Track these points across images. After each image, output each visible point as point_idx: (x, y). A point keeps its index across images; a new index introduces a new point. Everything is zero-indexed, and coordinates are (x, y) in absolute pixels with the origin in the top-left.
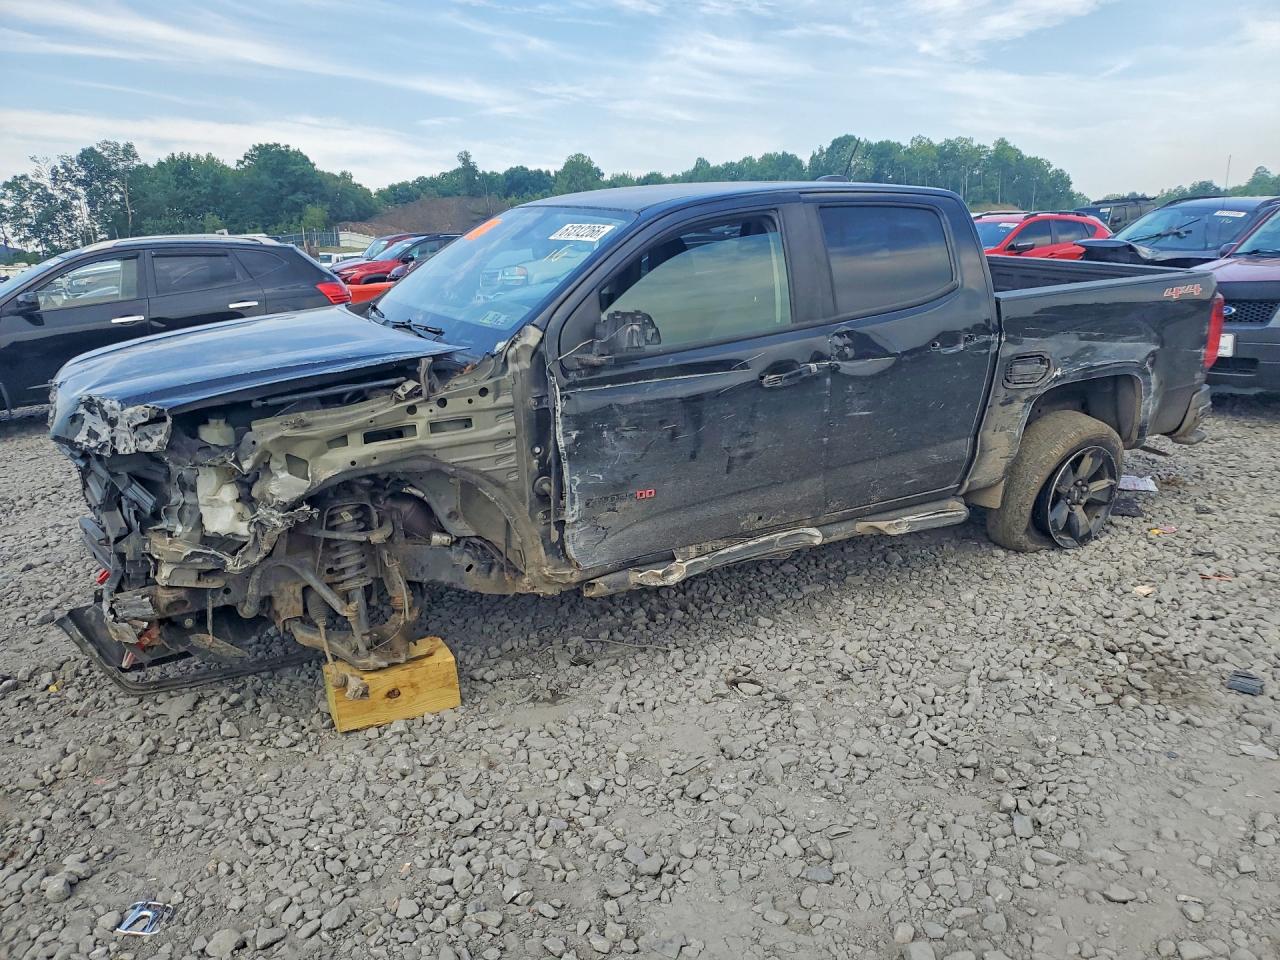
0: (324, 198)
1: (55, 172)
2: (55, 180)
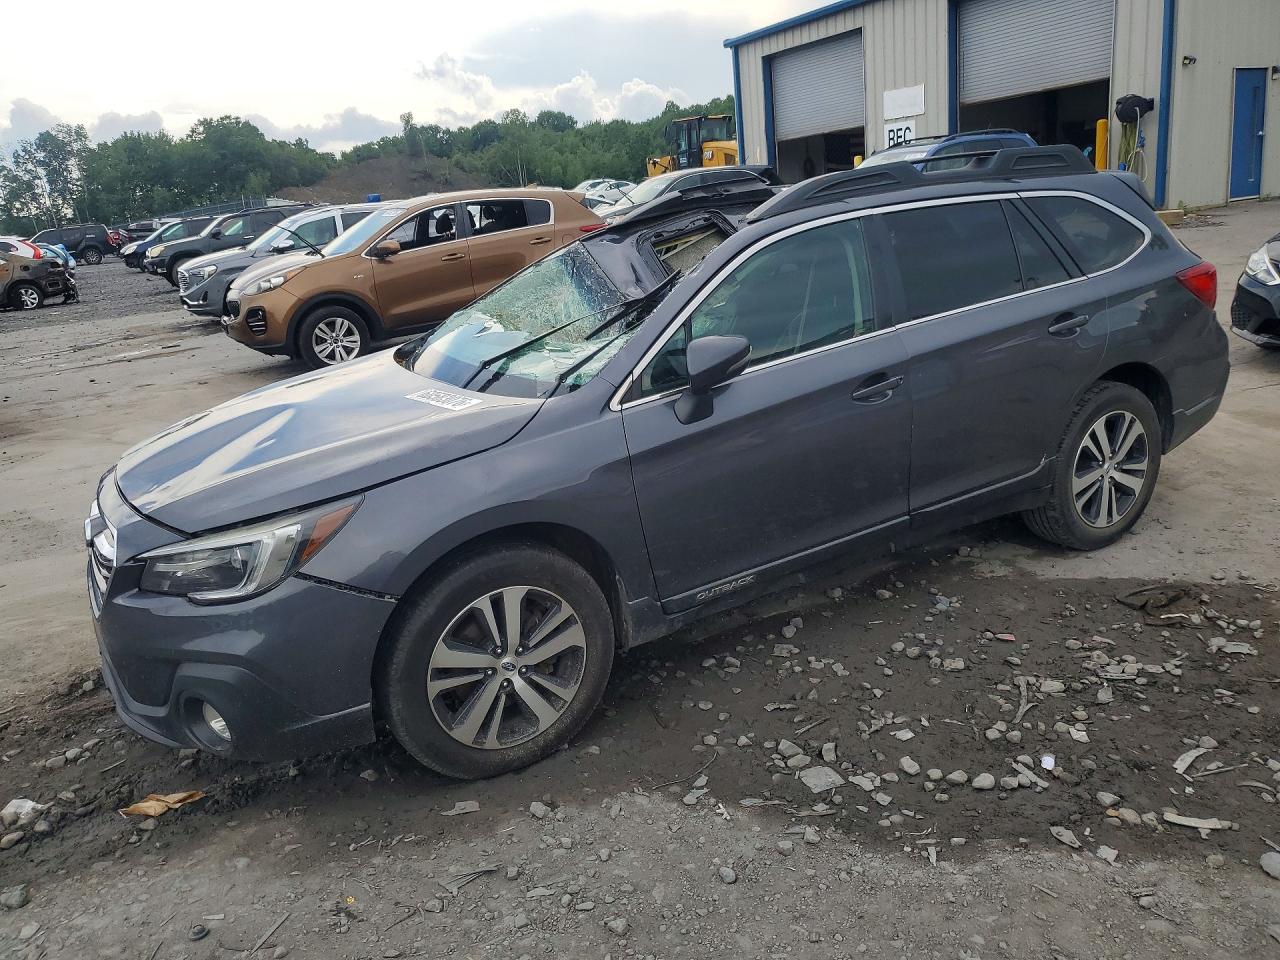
0: (264, 166)
1: (16, 156)
2: (17, 163)
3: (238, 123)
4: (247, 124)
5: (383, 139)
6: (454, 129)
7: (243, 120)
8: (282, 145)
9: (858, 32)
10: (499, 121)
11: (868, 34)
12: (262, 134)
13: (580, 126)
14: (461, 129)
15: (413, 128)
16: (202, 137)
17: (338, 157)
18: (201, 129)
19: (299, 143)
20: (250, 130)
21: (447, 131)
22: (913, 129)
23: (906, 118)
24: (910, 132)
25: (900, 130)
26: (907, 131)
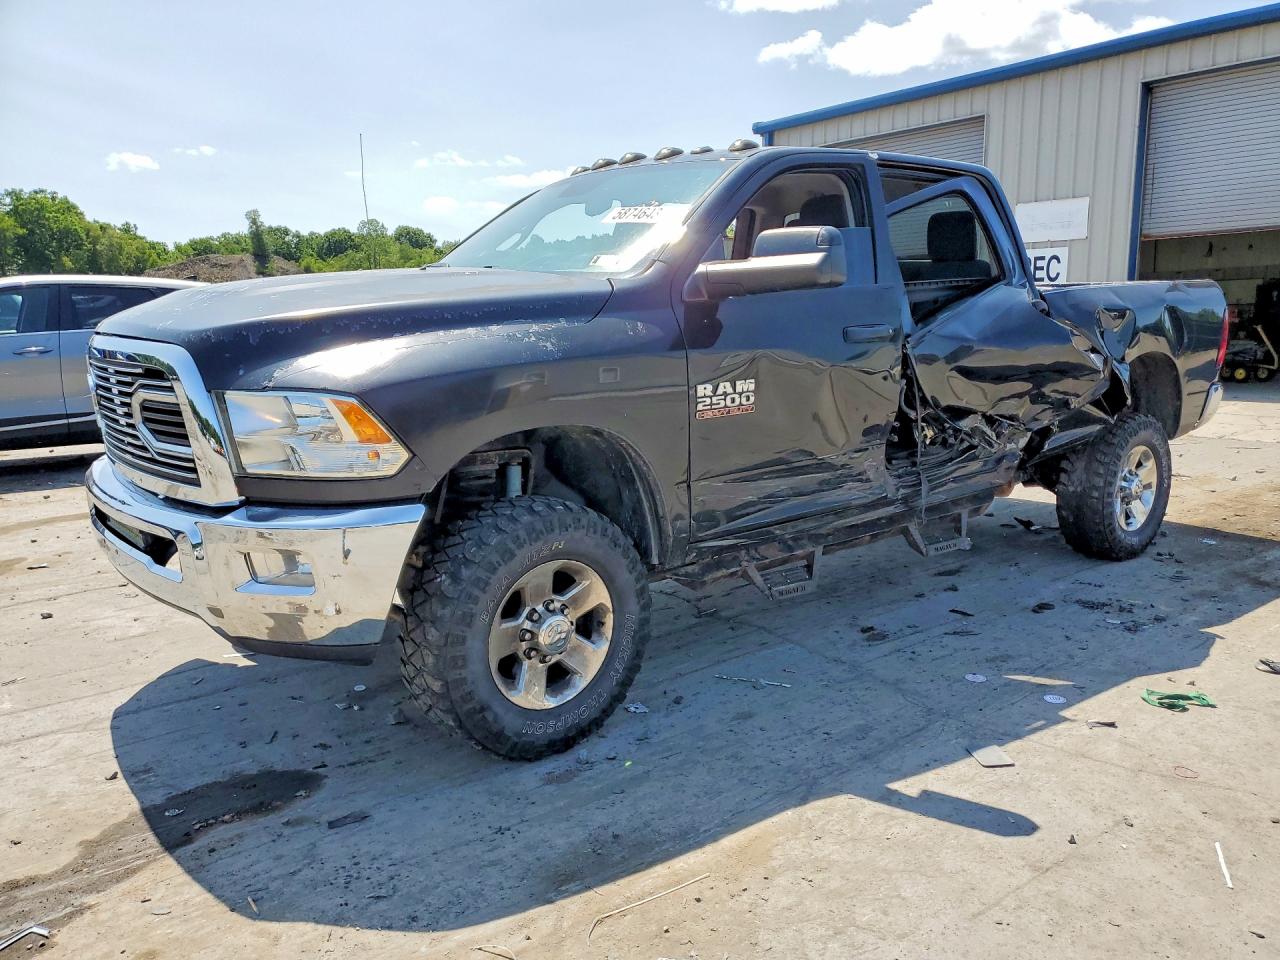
3: (53, 199)
4: (65, 201)
5: (224, 235)
6: (305, 233)
7: (60, 196)
8: (103, 228)
9: (979, 120)
10: (353, 229)
11: (994, 127)
12: (81, 214)
13: (439, 244)
14: (312, 234)
15: (258, 227)
16: (8, 209)
17: (171, 248)
18: (8, 200)
19: (127, 229)
20: (69, 208)
21: (298, 237)
22: (1064, 258)
23: (1052, 244)
24: (1059, 261)
25: (1043, 258)
26: (1054, 261)
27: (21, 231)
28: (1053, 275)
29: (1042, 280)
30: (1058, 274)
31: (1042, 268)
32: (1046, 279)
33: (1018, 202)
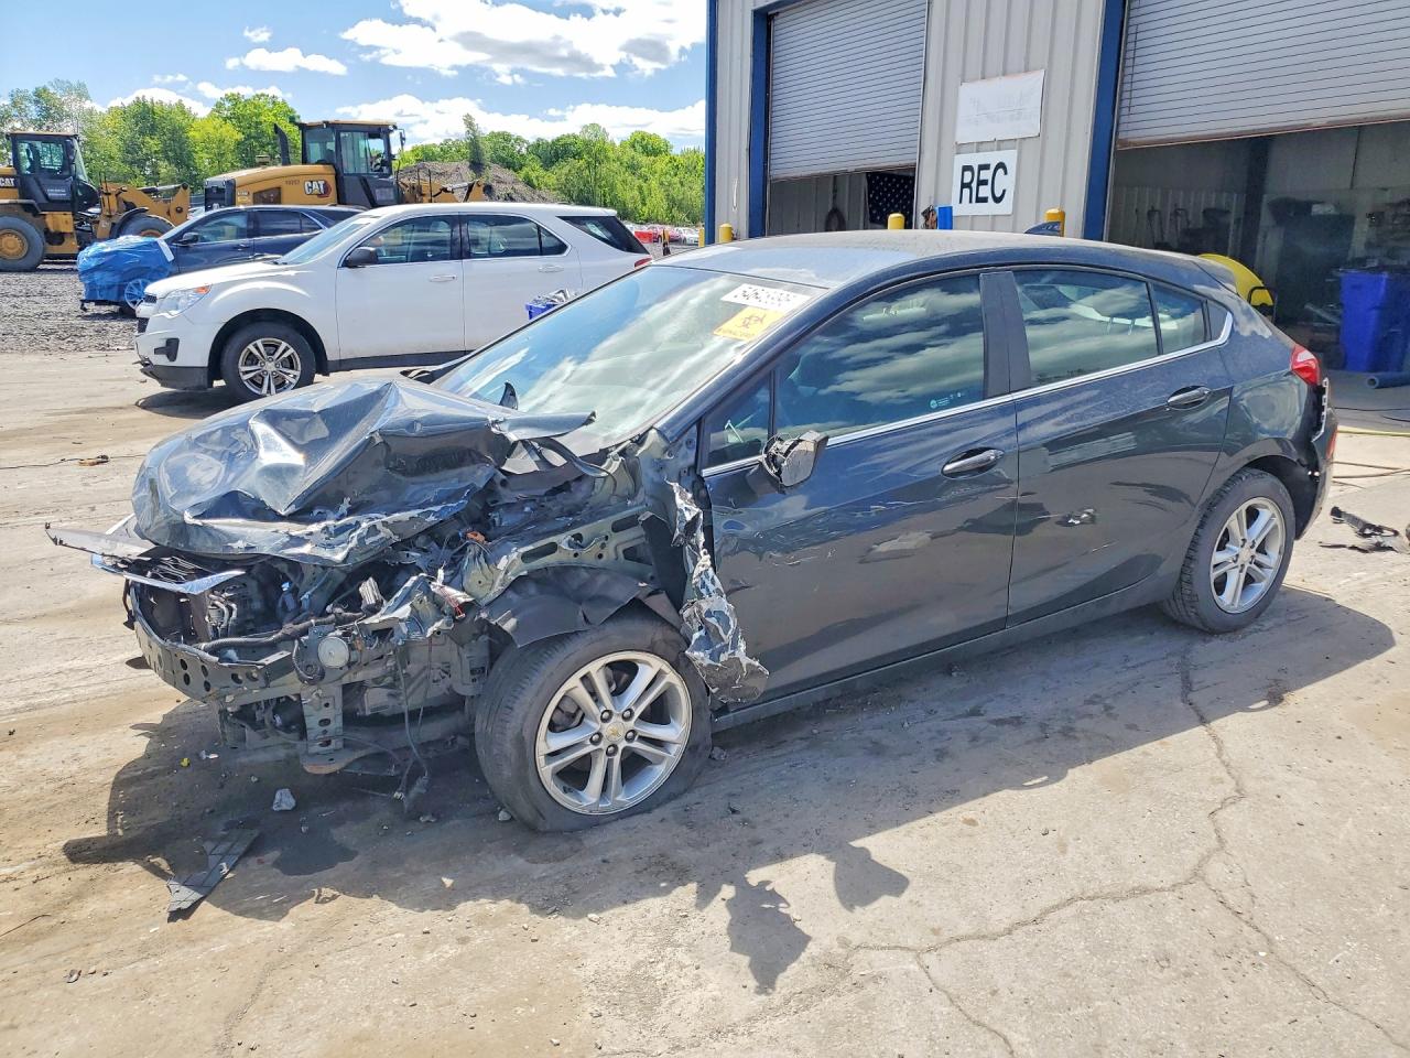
3: (273, 103)
4: (284, 104)
5: (445, 142)
7: (280, 100)
10: (578, 135)
12: (299, 117)
13: (675, 152)
14: (539, 140)
15: (474, 133)
16: (227, 112)
18: (228, 104)
22: (1011, 168)
23: (1000, 144)
24: (1006, 173)
25: (986, 167)
26: (1001, 171)
27: (240, 137)
28: (998, 195)
29: (984, 200)
30: (1004, 191)
31: (984, 182)
32: (990, 200)
33: (963, 81)
